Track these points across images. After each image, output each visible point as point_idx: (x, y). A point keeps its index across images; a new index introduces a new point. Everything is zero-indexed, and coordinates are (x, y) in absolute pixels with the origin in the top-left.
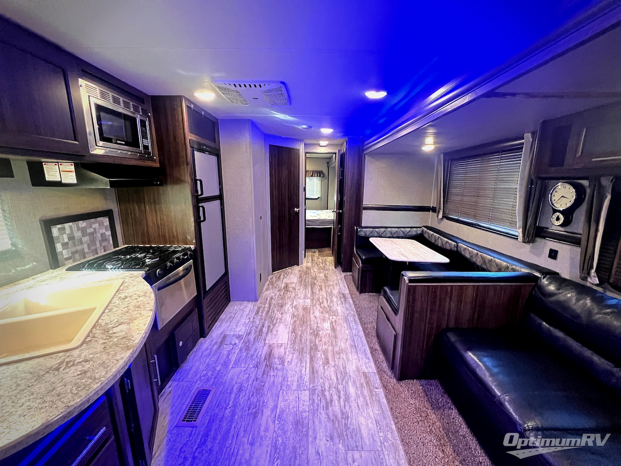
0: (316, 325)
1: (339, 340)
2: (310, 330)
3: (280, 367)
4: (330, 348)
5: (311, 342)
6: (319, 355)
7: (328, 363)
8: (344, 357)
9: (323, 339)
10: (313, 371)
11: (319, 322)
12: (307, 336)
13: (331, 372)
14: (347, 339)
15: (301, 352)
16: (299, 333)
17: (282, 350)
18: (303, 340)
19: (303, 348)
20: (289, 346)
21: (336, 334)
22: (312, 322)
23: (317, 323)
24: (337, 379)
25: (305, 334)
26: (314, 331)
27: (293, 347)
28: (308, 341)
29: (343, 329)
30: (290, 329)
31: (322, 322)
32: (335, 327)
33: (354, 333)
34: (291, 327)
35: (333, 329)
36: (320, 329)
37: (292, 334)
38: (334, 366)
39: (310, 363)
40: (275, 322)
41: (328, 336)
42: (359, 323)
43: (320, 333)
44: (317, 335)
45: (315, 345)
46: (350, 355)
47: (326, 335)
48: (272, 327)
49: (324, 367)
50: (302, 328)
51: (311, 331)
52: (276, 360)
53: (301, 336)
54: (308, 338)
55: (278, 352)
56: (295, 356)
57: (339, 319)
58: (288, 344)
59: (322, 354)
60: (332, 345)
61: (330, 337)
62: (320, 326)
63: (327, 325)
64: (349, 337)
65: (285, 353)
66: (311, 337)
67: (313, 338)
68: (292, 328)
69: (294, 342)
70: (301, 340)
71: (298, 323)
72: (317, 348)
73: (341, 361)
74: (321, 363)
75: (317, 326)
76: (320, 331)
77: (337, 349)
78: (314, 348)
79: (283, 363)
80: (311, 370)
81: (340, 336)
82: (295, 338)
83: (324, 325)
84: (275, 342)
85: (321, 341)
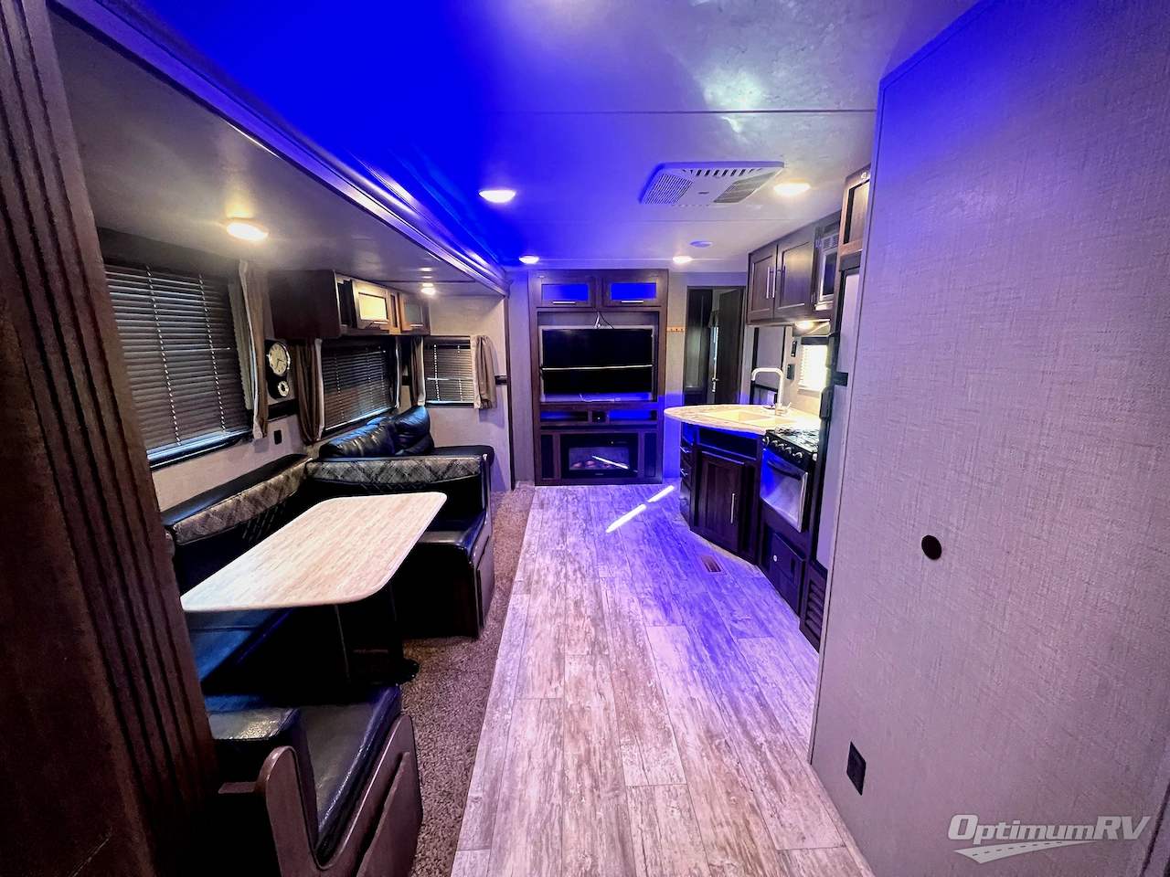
0: (598, 667)
1: (552, 636)
2: (608, 656)
3: (643, 596)
4: (570, 621)
5: (604, 629)
6: (589, 611)
7: (576, 603)
8: (549, 611)
9: (581, 635)
10: (597, 593)
11: (591, 677)
12: (612, 640)
13: (573, 592)
14: (538, 636)
15: (618, 615)
16: (630, 647)
17: (650, 616)
18: (619, 633)
19: (617, 620)
20: (641, 623)
21: (556, 646)
22: (606, 675)
23: (594, 674)
24: (565, 587)
25: (617, 644)
26: (600, 652)
27: (633, 621)
28: (609, 632)
29: (538, 659)
30: (651, 655)
31: (584, 677)
32: (554, 664)
33: (519, 650)
34: (653, 662)
35: (559, 658)
36: (588, 657)
37: (644, 644)
38: (567, 599)
39: (601, 602)
40: (695, 672)
41: (573, 642)
42: (496, 676)
43: (587, 649)
44: (593, 645)
45: (596, 626)
46: (540, 613)
47: (576, 644)
48: (693, 658)
49: (582, 597)
50: (627, 660)
51: (606, 653)
52: (652, 603)
53: (626, 642)
54: (610, 638)
55: (655, 614)
56: (627, 609)
57: (540, 687)
58: (644, 624)
59: (584, 612)
60: (566, 626)
61: (569, 640)
62: (588, 666)
63: (573, 668)
64: (531, 641)
65: (643, 613)
66: (605, 640)
67: (601, 639)
68: (648, 658)
69: (634, 630)
70: (623, 633)
71: (641, 674)
72: (593, 620)
73: (556, 605)
74: (586, 602)
75: (595, 666)
76: (588, 653)
77: (559, 620)
78: (597, 621)
79: (641, 601)
80: (599, 594)
81: (550, 643)
82: (635, 636)
83: (578, 667)
84: (669, 628)
85: (586, 633)
